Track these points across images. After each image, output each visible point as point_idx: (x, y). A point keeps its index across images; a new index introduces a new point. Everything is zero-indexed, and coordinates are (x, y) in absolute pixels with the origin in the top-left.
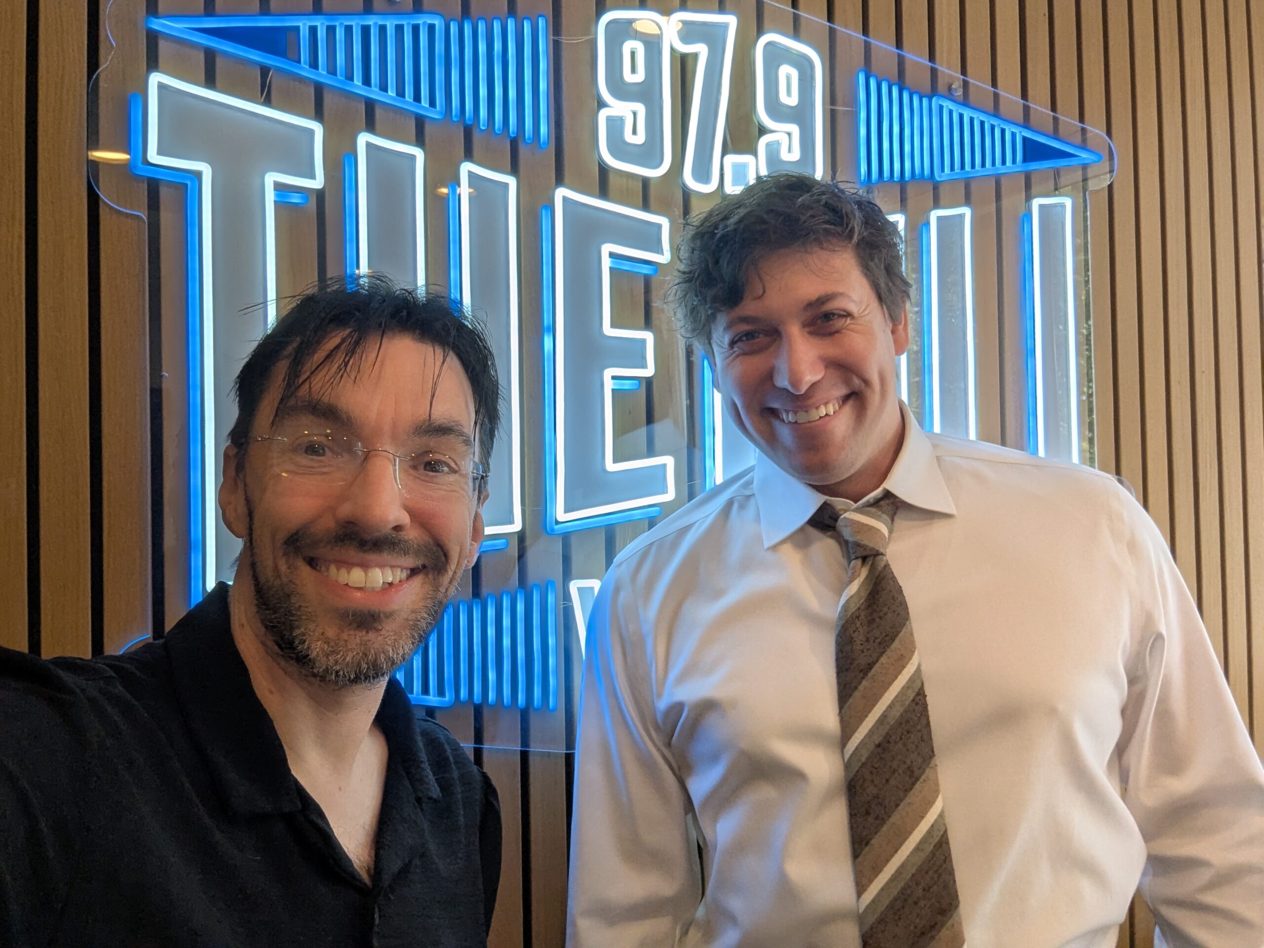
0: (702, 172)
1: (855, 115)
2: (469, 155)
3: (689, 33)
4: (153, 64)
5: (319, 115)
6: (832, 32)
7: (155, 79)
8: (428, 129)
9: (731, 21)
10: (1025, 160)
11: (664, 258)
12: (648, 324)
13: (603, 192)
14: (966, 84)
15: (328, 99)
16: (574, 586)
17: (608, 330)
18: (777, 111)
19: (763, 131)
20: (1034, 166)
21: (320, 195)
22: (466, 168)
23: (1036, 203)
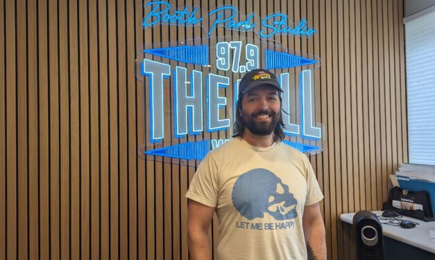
0: (235, 69)
1: (265, 57)
2: (194, 69)
3: (232, 45)
4: (144, 57)
5: (170, 64)
6: (261, 43)
7: (145, 60)
8: (188, 65)
9: (241, 42)
10: (301, 63)
11: (228, 84)
12: (226, 96)
13: (217, 74)
14: (288, 50)
15: (171, 61)
16: (212, 141)
17: (218, 97)
18: (250, 57)
19: (247, 61)
20: (302, 64)
21: (170, 76)
22: (194, 71)
23: (303, 71)
